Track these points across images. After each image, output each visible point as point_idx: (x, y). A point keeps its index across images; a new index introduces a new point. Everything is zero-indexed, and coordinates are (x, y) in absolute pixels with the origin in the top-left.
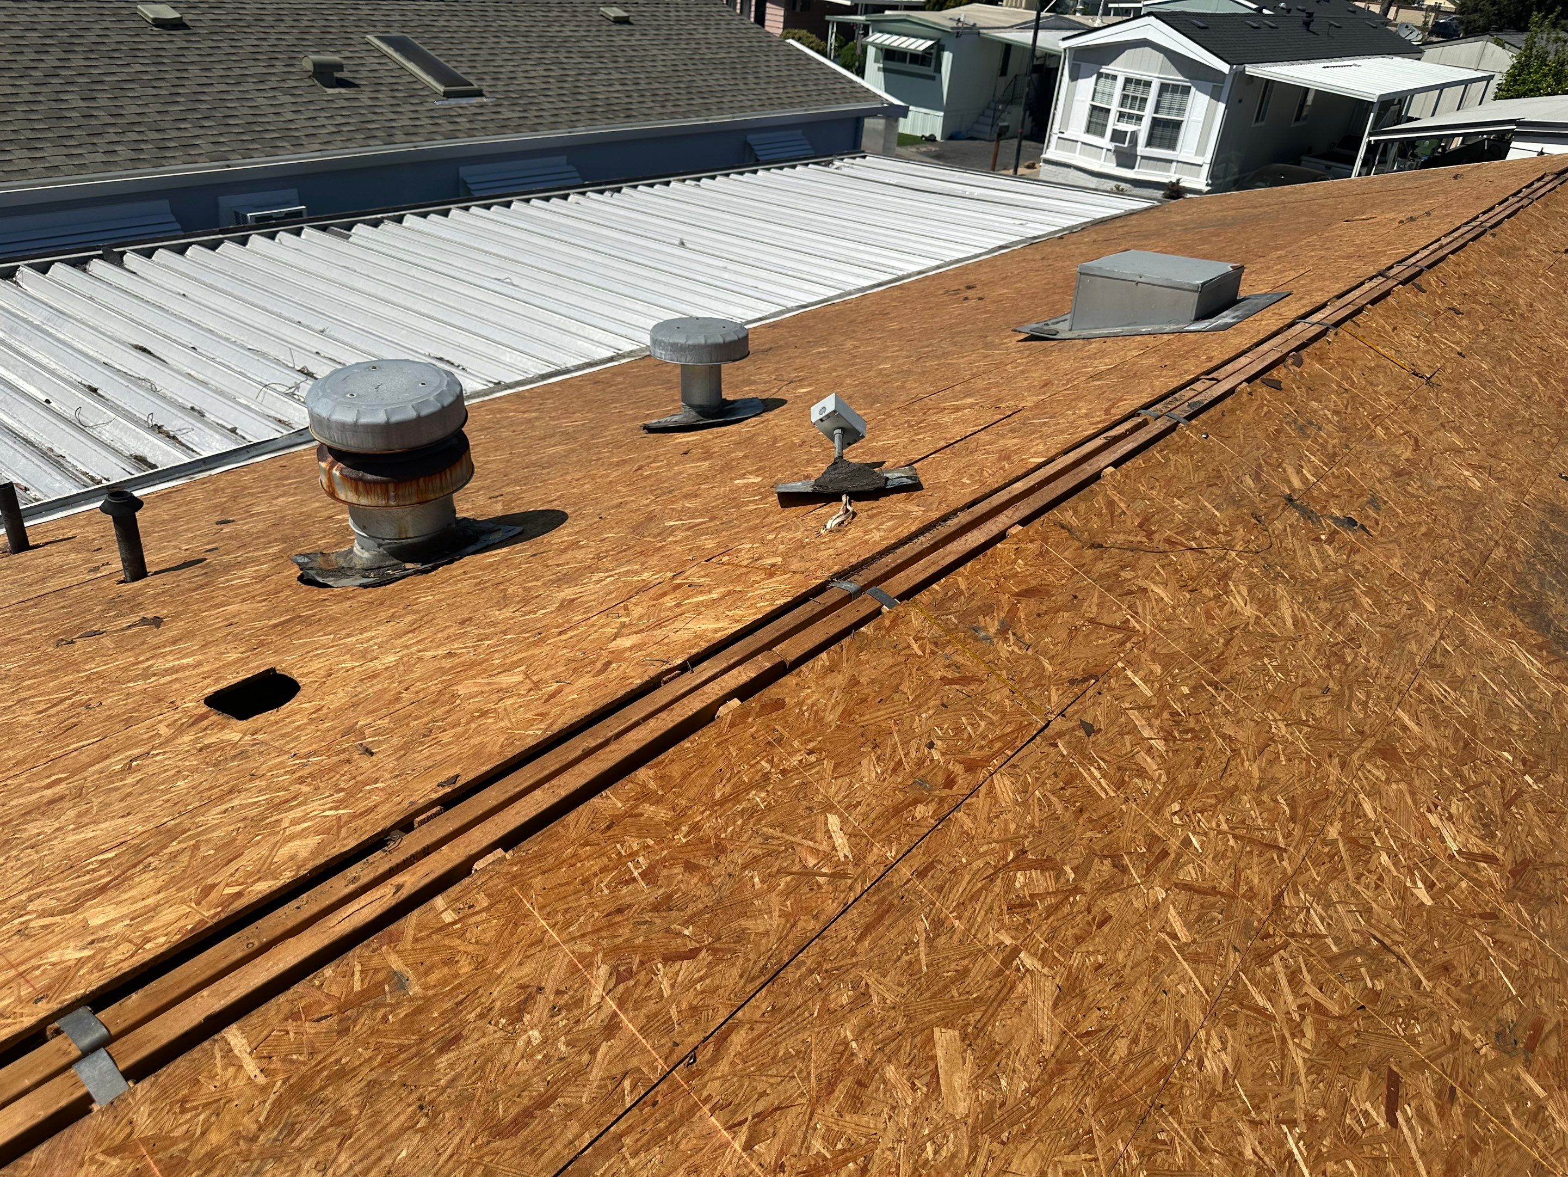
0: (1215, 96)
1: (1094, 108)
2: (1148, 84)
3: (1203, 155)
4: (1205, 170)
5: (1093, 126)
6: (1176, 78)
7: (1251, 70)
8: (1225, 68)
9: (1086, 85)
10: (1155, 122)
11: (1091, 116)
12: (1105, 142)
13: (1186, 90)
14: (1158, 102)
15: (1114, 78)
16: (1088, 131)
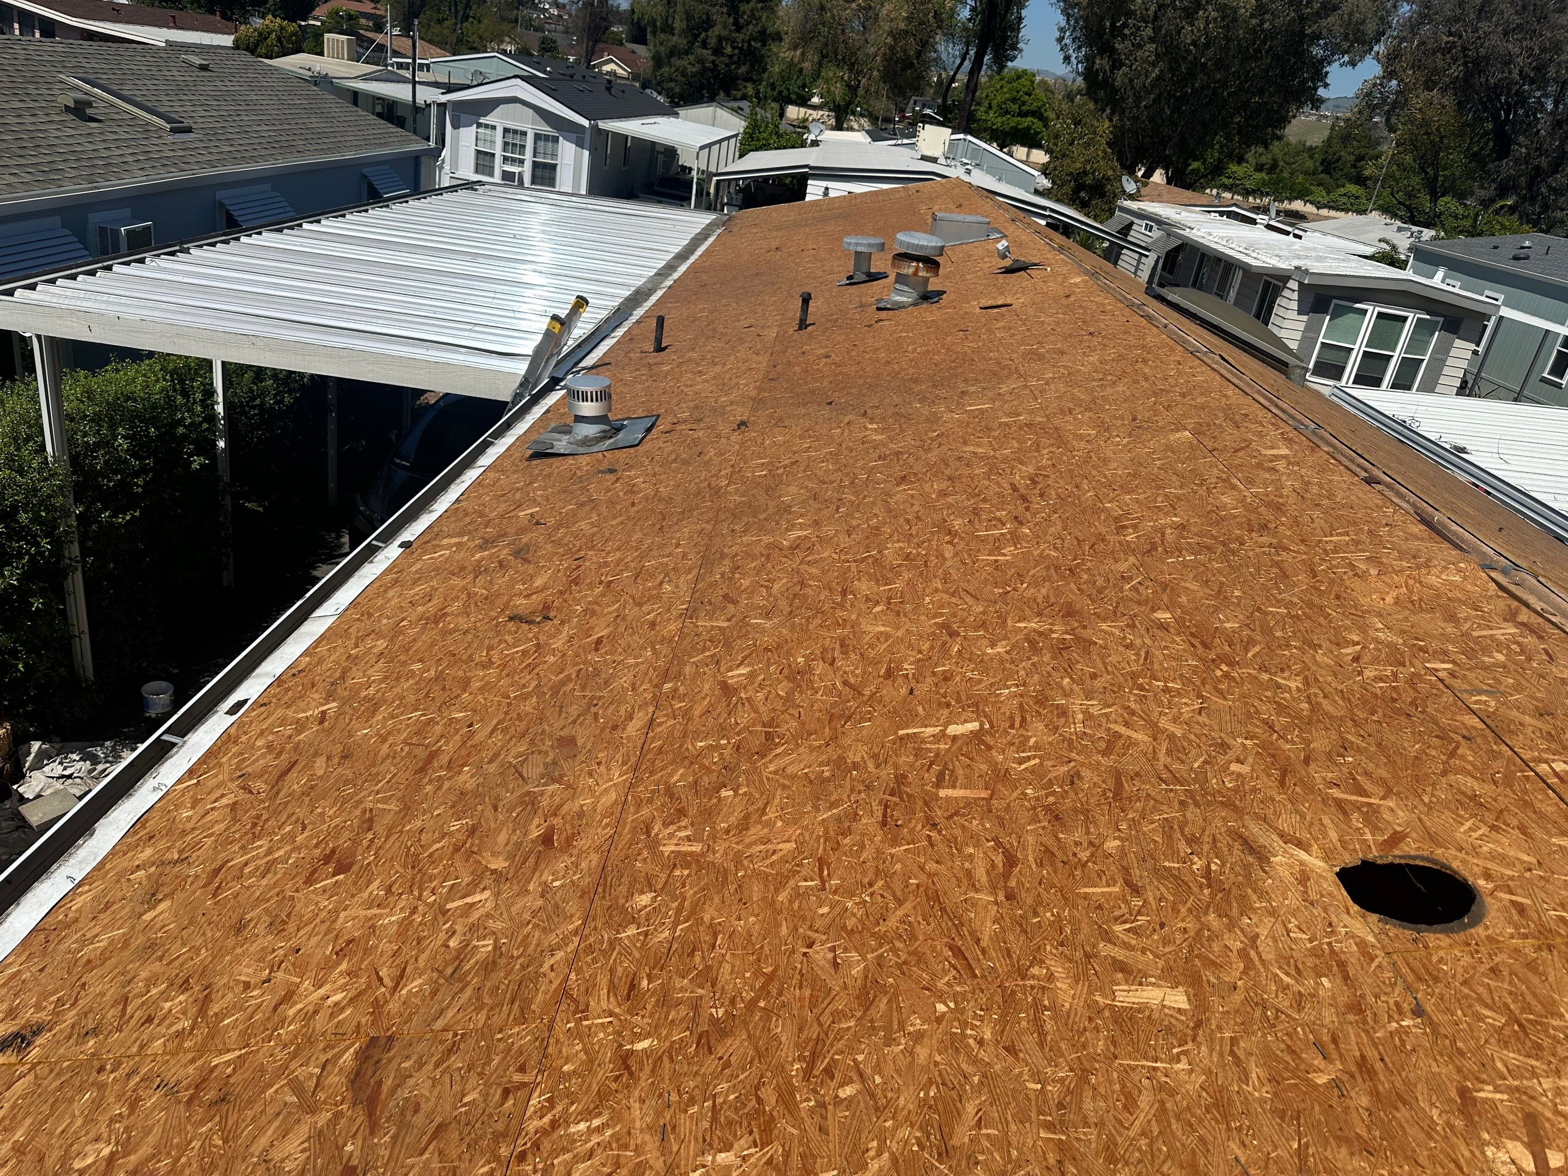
0: (580, 144)
1: (478, 152)
2: (524, 134)
5: (480, 168)
6: (546, 129)
7: (602, 125)
8: (586, 123)
9: (468, 134)
10: (536, 165)
11: (477, 159)
13: (556, 140)
14: (535, 149)
15: (494, 128)
16: (477, 172)
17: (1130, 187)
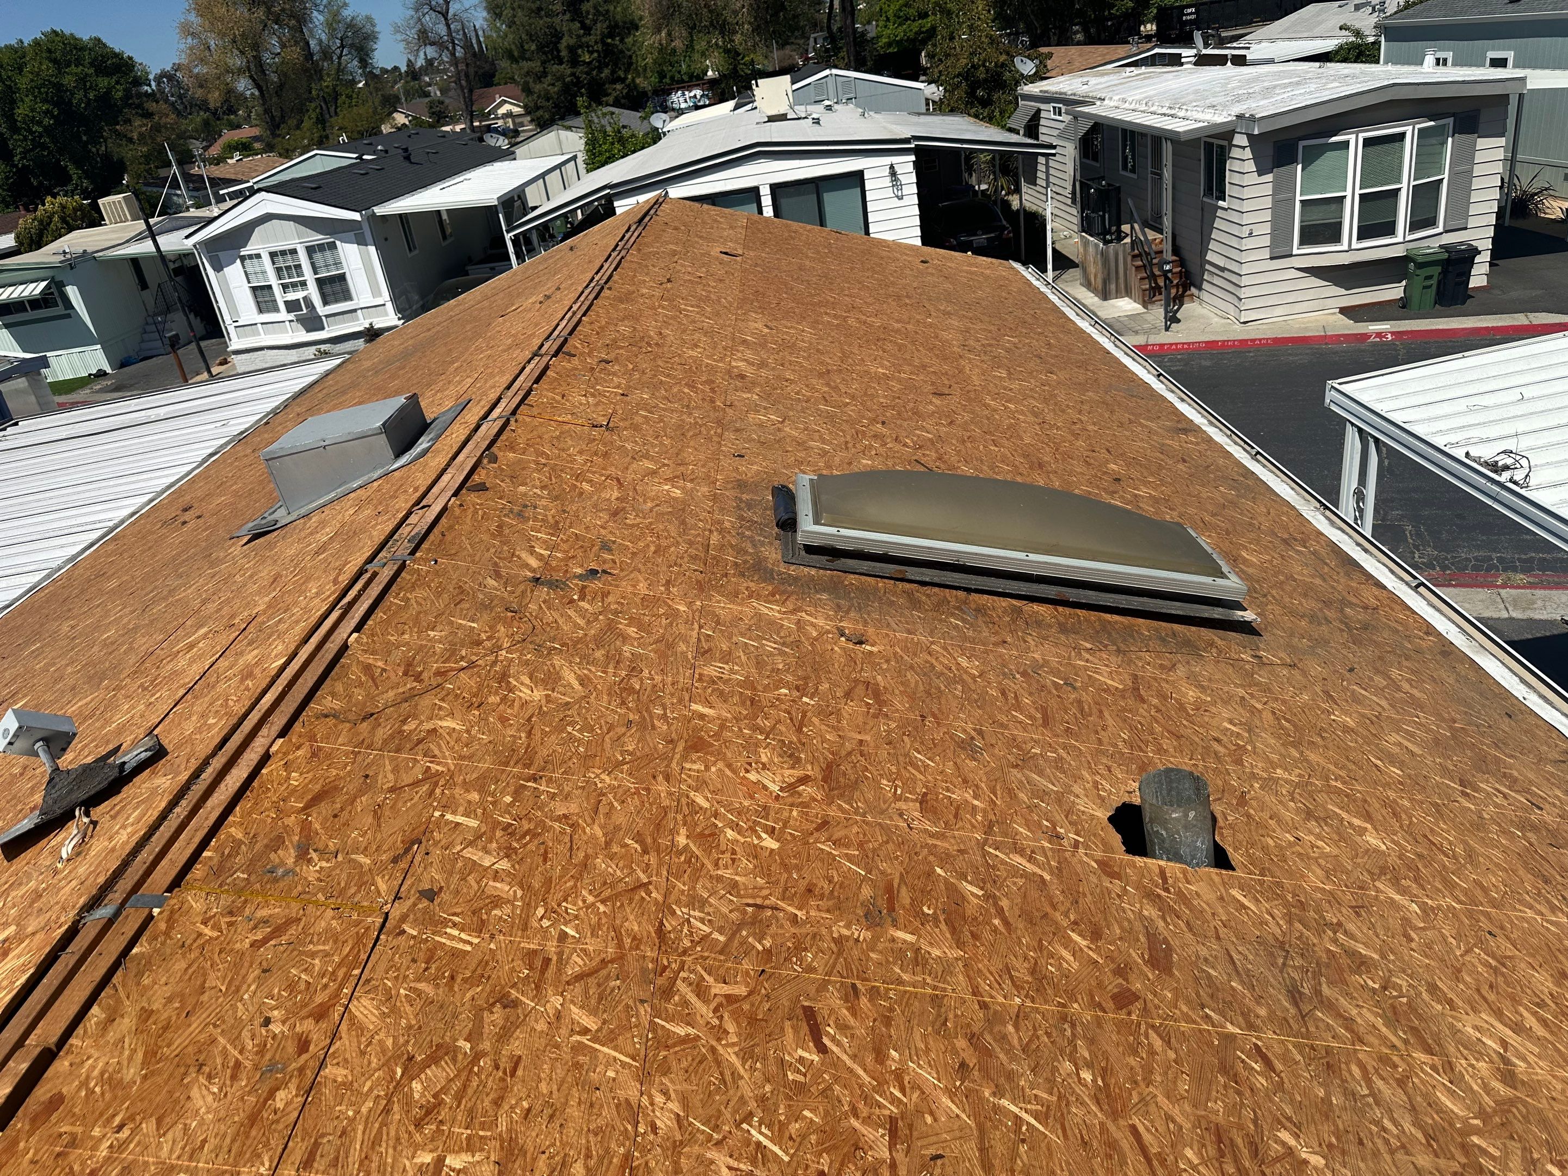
0: (361, 242)
1: (254, 289)
2: (293, 252)
3: (381, 295)
4: (390, 307)
5: (263, 306)
6: (317, 238)
7: (379, 210)
8: (356, 216)
9: (234, 271)
10: (320, 282)
11: (256, 297)
12: (283, 315)
13: (333, 246)
14: (313, 264)
15: (258, 256)
16: (261, 311)
17: (1027, 67)
